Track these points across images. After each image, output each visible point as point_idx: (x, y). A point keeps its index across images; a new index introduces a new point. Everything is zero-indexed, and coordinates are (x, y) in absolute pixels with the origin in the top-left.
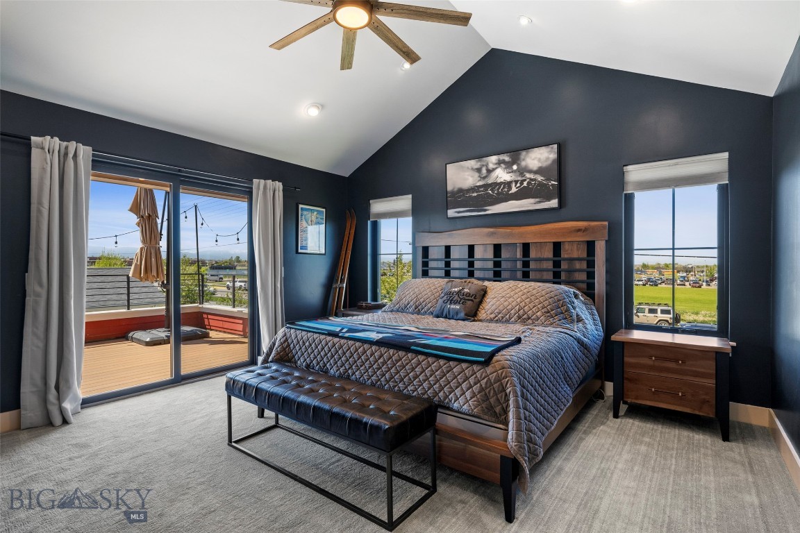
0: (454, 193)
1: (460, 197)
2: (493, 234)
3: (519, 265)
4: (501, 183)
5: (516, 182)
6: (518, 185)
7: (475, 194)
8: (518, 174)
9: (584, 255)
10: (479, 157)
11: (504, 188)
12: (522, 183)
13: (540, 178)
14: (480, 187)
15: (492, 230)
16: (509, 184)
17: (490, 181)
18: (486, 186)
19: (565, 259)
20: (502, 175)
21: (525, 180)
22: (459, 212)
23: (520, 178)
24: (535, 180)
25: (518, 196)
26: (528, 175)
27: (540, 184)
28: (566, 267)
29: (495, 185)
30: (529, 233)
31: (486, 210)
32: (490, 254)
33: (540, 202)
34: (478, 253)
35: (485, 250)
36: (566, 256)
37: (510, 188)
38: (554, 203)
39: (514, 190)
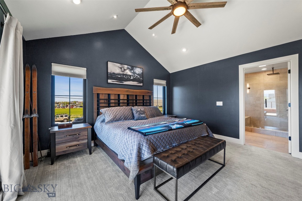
0: (111, 74)
1: (113, 76)
2: (127, 91)
3: (134, 101)
4: (128, 75)
5: (133, 76)
6: (133, 77)
7: (119, 76)
8: (133, 73)
9: (149, 99)
10: (121, 64)
11: (129, 77)
12: (134, 77)
13: (139, 77)
14: (121, 74)
15: (127, 90)
16: (130, 76)
17: (125, 73)
18: (124, 75)
19: (145, 100)
20: (128, 72)
21: (135, 76)
22: (113, 81)
23: (133, 75)
24: (137, 77)
25: (133, 80)
26: (136, 75)
27: (139, 78)
28: (146, 102)
29: (126, 75)
30: (137, 91)
31: (123, 83)
32: (126, 98)
33: (138, 83)
34: (121, 97)
35: (124, 97)
37: (131, 77)
38: (141, 84)
39: (132, 78)
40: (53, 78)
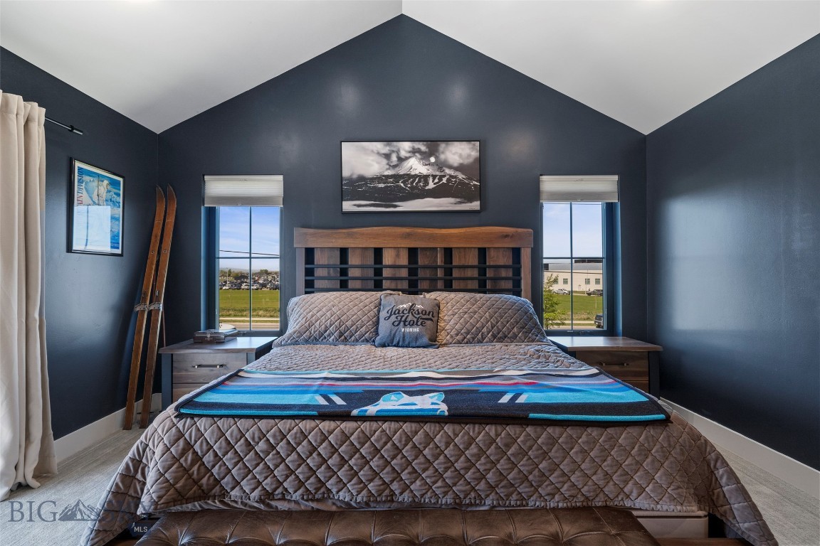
0: (351, 181)
1: (360, 186)
2: (408, 236)
3: (440, 273)
4: (416, 176)
5: (434, 177)
6: (436, 180)
7: (382, 185)
8: (436, 167)
9: (510, 262)
10: (388, 140)
11: (419, 181)
12: (440, 179)
13: (461, 176)
14: (387, 177)
15: (407, 230)
16: (425, 178)
17: (402, 172)
18: (397, 177)
19: (490, 267)
20: (416, 166)
21: (445, 176)
22: (359, 206)
23: (438, 173)
24: (455, 177)
25: (435, 193)
26: (448, 171)
27: (461, 183)
28: (492, 275)
29: (407, 177)
30: (453, 235)
31: (396, 206)
32: (404, 260)
33: (460, 203)
34: (388, 259)
35: (398, 256)
36: (492, 264)
37: (427, 183)
38: (476, 205)
39: (431, 185)
40: (212, 213)
